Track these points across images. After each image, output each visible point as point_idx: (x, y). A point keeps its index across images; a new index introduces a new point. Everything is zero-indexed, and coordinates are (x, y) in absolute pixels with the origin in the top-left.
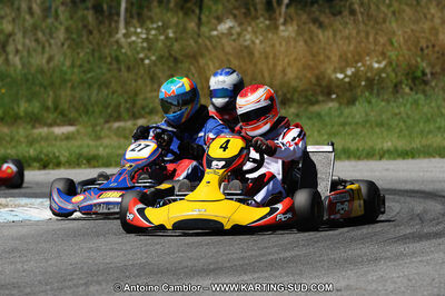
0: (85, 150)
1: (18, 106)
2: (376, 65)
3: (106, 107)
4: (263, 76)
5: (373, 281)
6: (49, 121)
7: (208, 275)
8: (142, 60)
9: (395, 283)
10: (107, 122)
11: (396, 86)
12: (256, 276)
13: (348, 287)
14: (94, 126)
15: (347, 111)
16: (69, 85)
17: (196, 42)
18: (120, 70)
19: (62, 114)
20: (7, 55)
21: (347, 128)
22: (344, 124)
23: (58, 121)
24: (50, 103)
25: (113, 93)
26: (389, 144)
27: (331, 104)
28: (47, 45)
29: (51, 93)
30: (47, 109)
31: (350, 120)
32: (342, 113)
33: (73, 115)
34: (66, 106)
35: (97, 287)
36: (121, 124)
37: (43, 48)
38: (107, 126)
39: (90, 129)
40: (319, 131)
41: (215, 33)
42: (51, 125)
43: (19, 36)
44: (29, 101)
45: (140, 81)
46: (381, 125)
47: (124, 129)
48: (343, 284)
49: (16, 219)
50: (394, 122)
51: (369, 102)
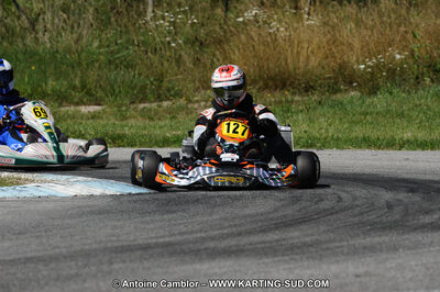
0: (110, 130)
1: (46, 84)
2: (398, 57)
3: (133, 89)
4: (286, 64)
5: (392, 268)
6: (76, 100)
7: (229, 256)
8: (169, 43)
9: (414, 271)
10: (133, 103)
11: (417, 78)
12: (276, 259)
13: (367, 274)
14: (120, 106)
15: (368, 101)
16: (97, 65)
17: (221, 28)
18: (147, 52)
19: (89, 93)
20: (37, 33)
21: (368, 117)
22: (365, 114)
23: (85, 100)
24: (77, 82)
25: (140, 75)
26: (409, 134)
27: (353, 93)
28: (76, 25)
29: (79, 72)
30: (74, 88)
31: (371, 109)
32: (364, 102)
33: (100, 94)
34: (92, 86)
35: (121, 265)
36: (146, 105)
37: (72, 27)
38: (132, 107)
39: (115, 109)
40: (341, 119)
41: (241, 19)
42: (77, 104)
43: (49, 15)
44: (57, 79)
45: (166, 64)
46: (402, 115)
47: (150, 110)
48: (361, 270)
49: (41, 194)
50: (414, 114)
51: (391, 93)
